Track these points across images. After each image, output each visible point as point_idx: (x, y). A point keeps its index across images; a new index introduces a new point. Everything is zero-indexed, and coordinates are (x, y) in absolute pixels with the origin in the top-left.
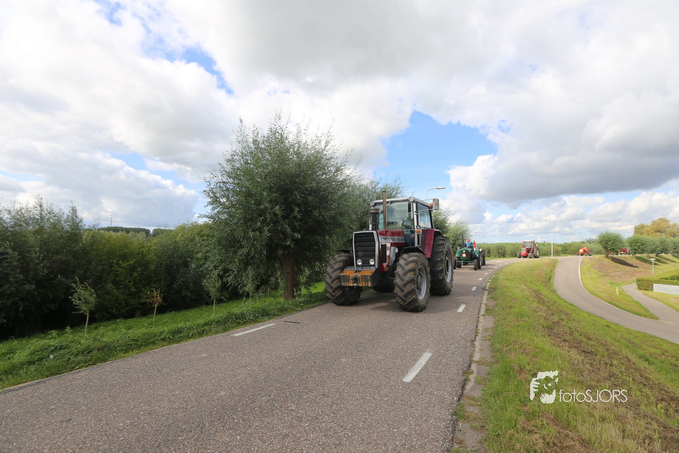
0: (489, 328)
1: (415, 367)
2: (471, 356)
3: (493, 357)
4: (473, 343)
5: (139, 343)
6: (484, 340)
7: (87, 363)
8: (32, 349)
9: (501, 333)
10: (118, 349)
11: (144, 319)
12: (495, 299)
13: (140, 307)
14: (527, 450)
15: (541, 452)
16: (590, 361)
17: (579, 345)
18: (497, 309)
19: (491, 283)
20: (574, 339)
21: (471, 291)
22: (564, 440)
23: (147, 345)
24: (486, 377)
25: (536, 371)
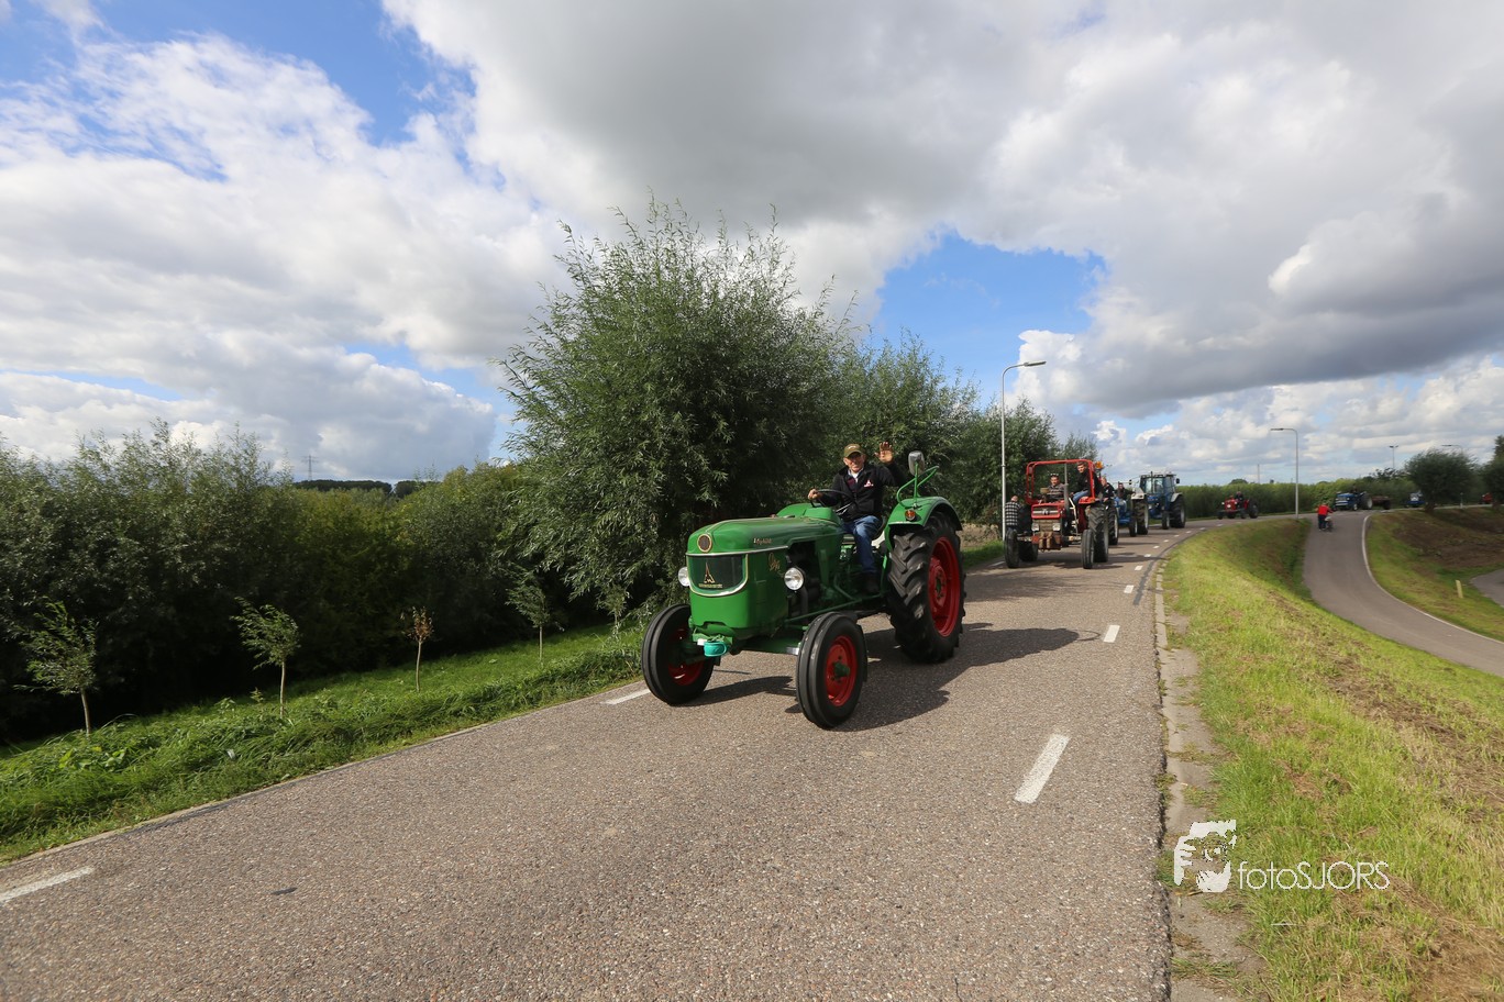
0: (1189, 678)
1: (1035, 767)
2: (1163, 742)
3: (1216, 742)
4: (1160, 712)
5: (407, 723)
6: (1183, 705)
7: (303, 765)
8: (189, 737)
9: (1224, 688)
10: (366, 735)
12: (1187, 612)
13: (386, 646)
14: (1372, 966)
15: (1409, 973)
16: (1453, 752)
17: (1414, 714)
18: (1197, 634)
19: (1166, 577)
20: (1399, 700)
21: (1122, 594)
22: (1454, 941)
23: (424, 727)
24: (1210, 789)
25: (1335, 776)
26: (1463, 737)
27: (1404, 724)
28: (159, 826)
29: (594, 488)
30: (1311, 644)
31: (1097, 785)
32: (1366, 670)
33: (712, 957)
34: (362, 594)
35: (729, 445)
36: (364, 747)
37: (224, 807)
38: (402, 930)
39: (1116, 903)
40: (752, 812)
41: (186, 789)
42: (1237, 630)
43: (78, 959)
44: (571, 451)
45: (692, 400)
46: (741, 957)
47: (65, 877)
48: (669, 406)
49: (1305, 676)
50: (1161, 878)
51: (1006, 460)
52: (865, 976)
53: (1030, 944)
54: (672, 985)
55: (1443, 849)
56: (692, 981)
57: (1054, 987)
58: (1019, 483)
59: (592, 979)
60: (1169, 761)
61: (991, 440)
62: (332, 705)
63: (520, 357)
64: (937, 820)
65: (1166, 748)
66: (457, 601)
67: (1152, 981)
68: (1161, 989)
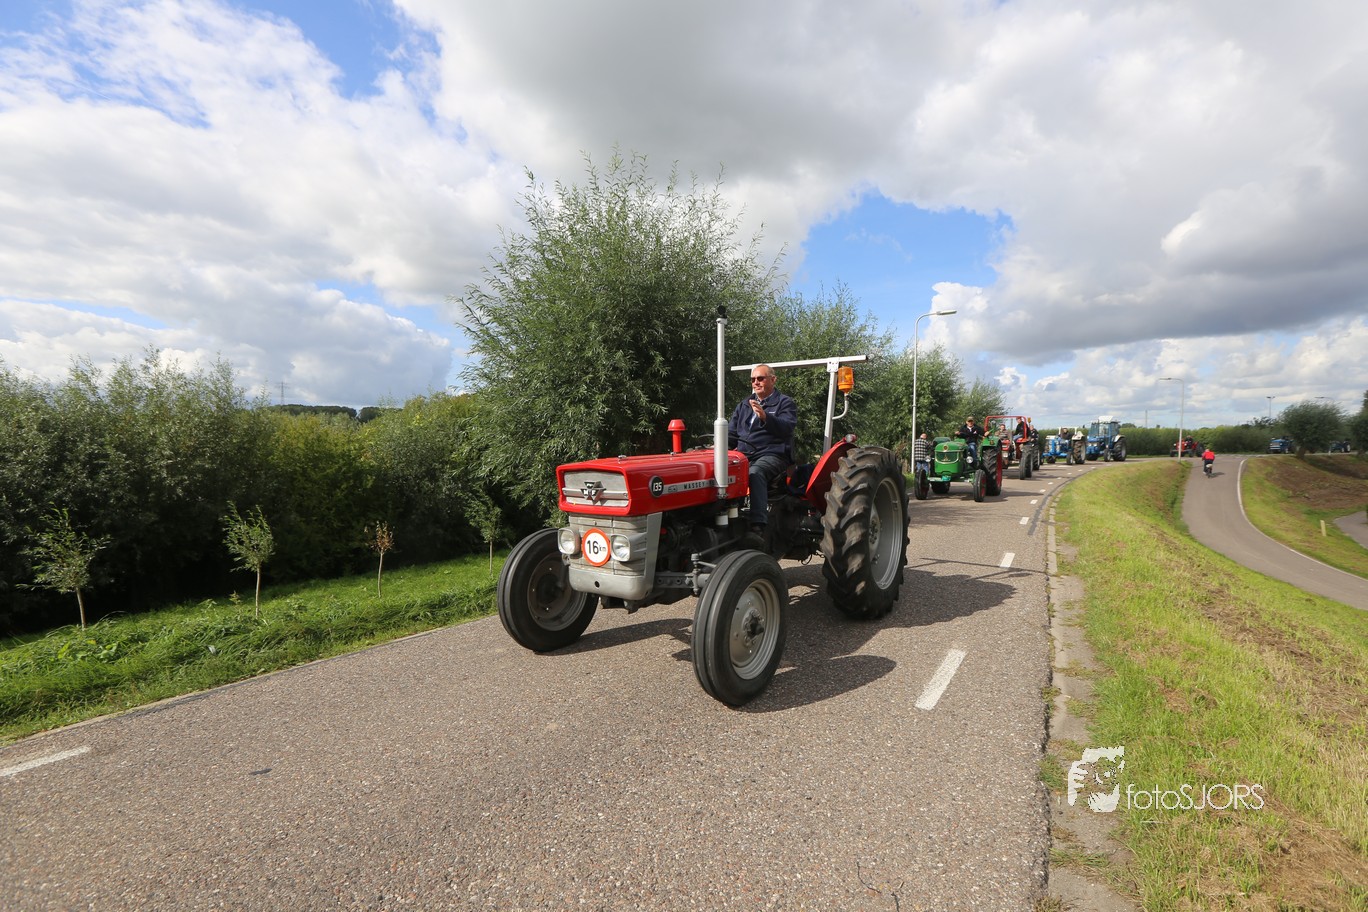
0: (1075, 602)
1: (934, 678)
2: (1049, 658)
3: (1097, 660)
4: (1048, 632)
5: (370, 626)
6: (1069, 626)
7: (276, 661)
10: (333, 635)
12: (1076, 543)
13: (350, 556)
14: (1228, 860)
15: (1260, 867)
16: (1310, 674)
17: (1276, 639)
18: (1085, 563)
19: (1058, 511)
20: (1264, 626)
21: (1018, 525)
22: (1302, 840)
23: (385, 629)
24: (1090, 702)
25: (1203, 693)
26: (1319, 660)
27: (1270, 648)
28: (148, 712)
29: (541, 417)
30: (1189, 575)
31: (989, 695)
32: (1236, 599)
33: (642, 839)
34: (329, 509)
35: (665, 380)
36: (332, 646)
37: (207, 696)
38: (365, 808)
39: (1003, 800)
40: (680, 711)
41: (172, 679)
42: (1120, 560)
43: (77, 827)
44: (520, 382)
45: (633, 337)
46: (667, 839)
47: (65, 755)
48: (612, 344)
49: (1180, 603)
50: (1043, 779)
51: (917, 401)
52: (777, 858)
53: (925, 834)
54: (605, 862)
55: (1296, 759)
56: (623, 859)
57: (945, 872)
58: (927, 422)
59: (534, 855)
60: (1055, 675)
61: (904, 383)
62: (301, 608)
63: (476, 295)
64: (845, 723)
65: (1052, 664)
66: (413, 517)
67: (1032, 869)
68: (1040, 876)
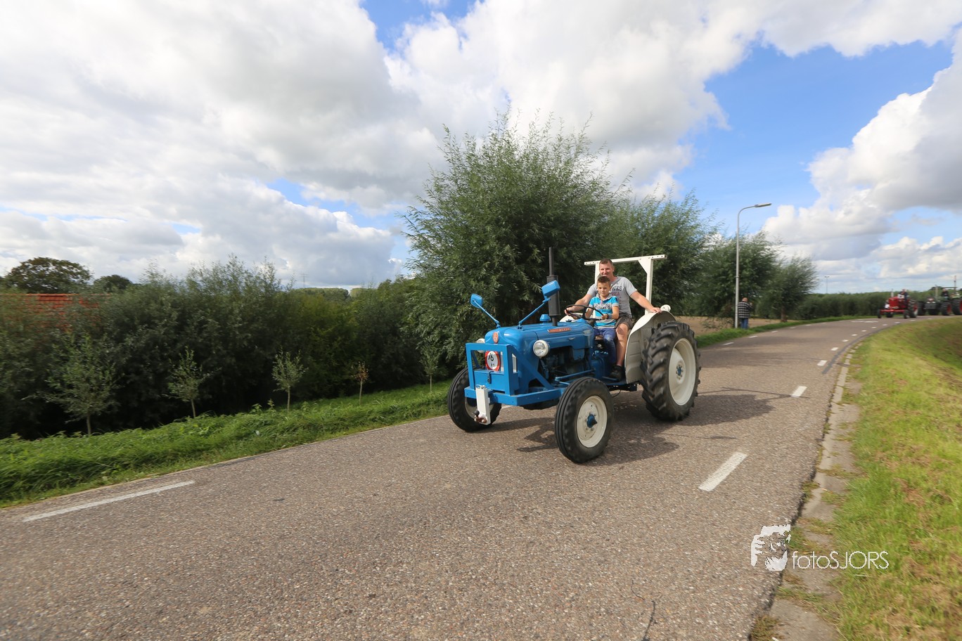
0: (850, 423)
1: (718, 471)
2: (816, 462)
3: (856, 465)
4: (820, 443)
5: (346, 423)
6: (840, 440)
7: (292, 441)
8: (238, 423)
9: (873, 431)
10: (325, 428)
11: (349, 399)
12: (862, 380)
13: (344, 384)
15: (946, 614)
18: (866, 395)
19: (855, 356)
21: (816, 366)
23: (355, 425)
24: (843, 494)
25: (939, 492)
31: (758, 484)
33: (493, 554)
36: (324, 434)
37: (254, 459)
38: (333, 524)
41: (236, 448)
42: (897, 392)
43: (187, 520)
44: (444, 268)
45: (517, 236)
46: (509, 555)
47: (182, 484)
48: (502, 240)
53: (685, 568)
57: (694, 592)
58: (748, 289)
59: (426, 556)
60: (818, 474)
61: (729, 260)
63: (413, 213)
64: (644, 496)
65: (817, 466)
66: (383, 359)
67: (760, 597)
68: (765, 602)
